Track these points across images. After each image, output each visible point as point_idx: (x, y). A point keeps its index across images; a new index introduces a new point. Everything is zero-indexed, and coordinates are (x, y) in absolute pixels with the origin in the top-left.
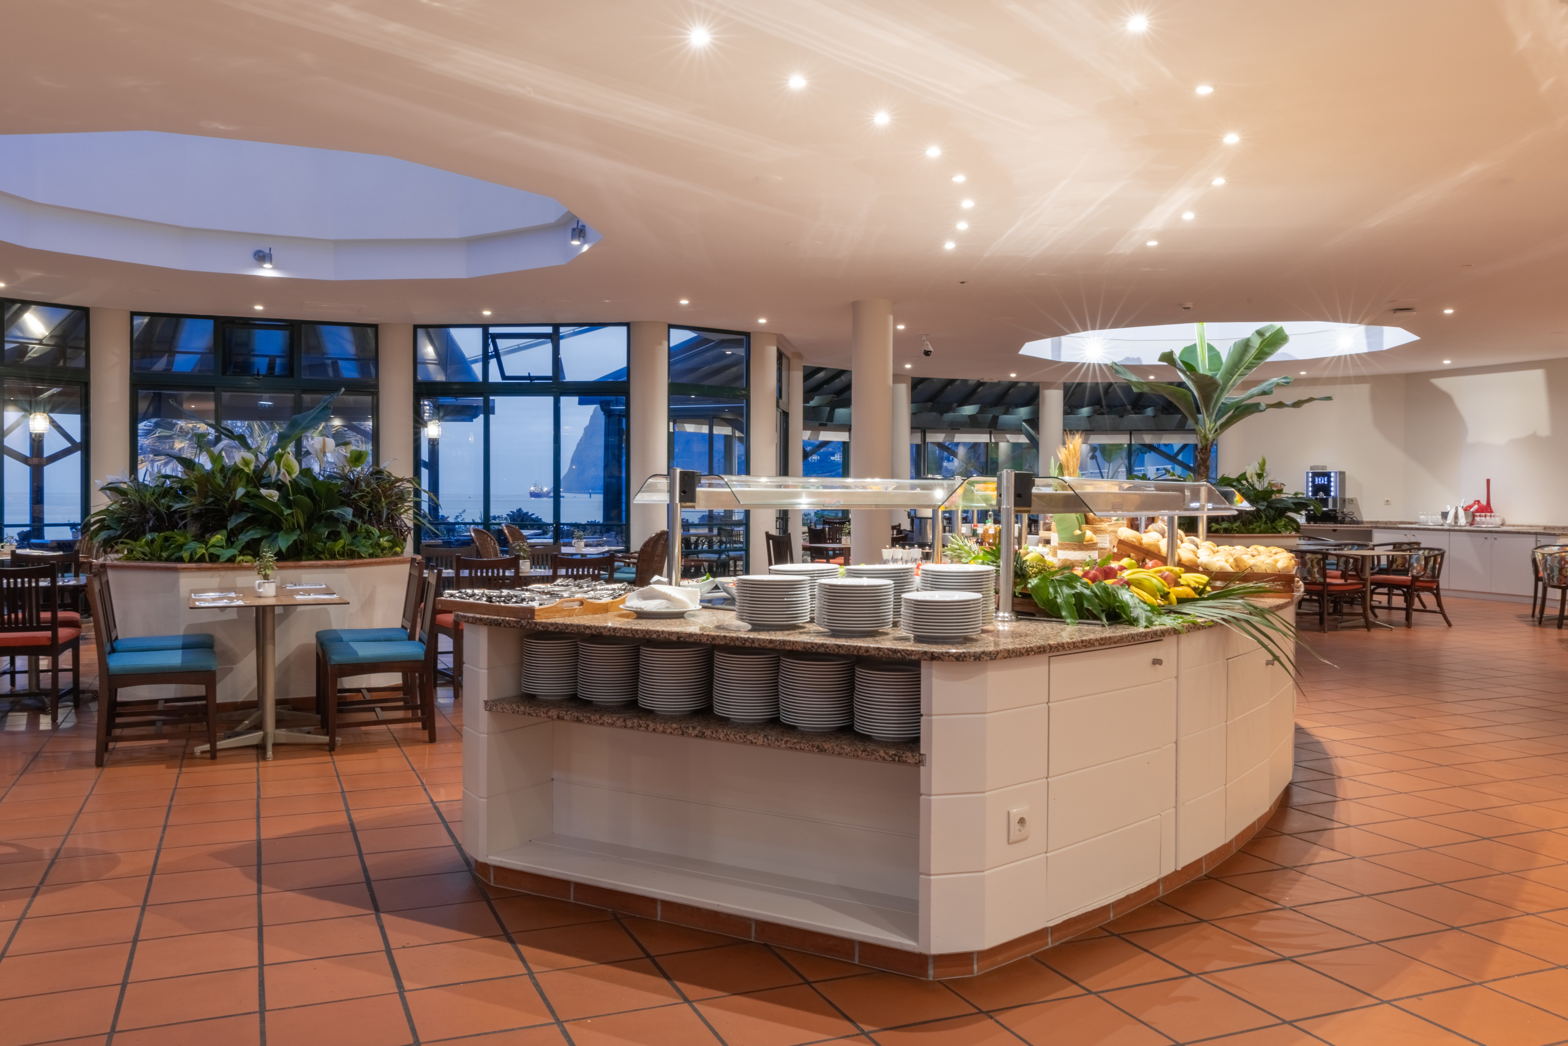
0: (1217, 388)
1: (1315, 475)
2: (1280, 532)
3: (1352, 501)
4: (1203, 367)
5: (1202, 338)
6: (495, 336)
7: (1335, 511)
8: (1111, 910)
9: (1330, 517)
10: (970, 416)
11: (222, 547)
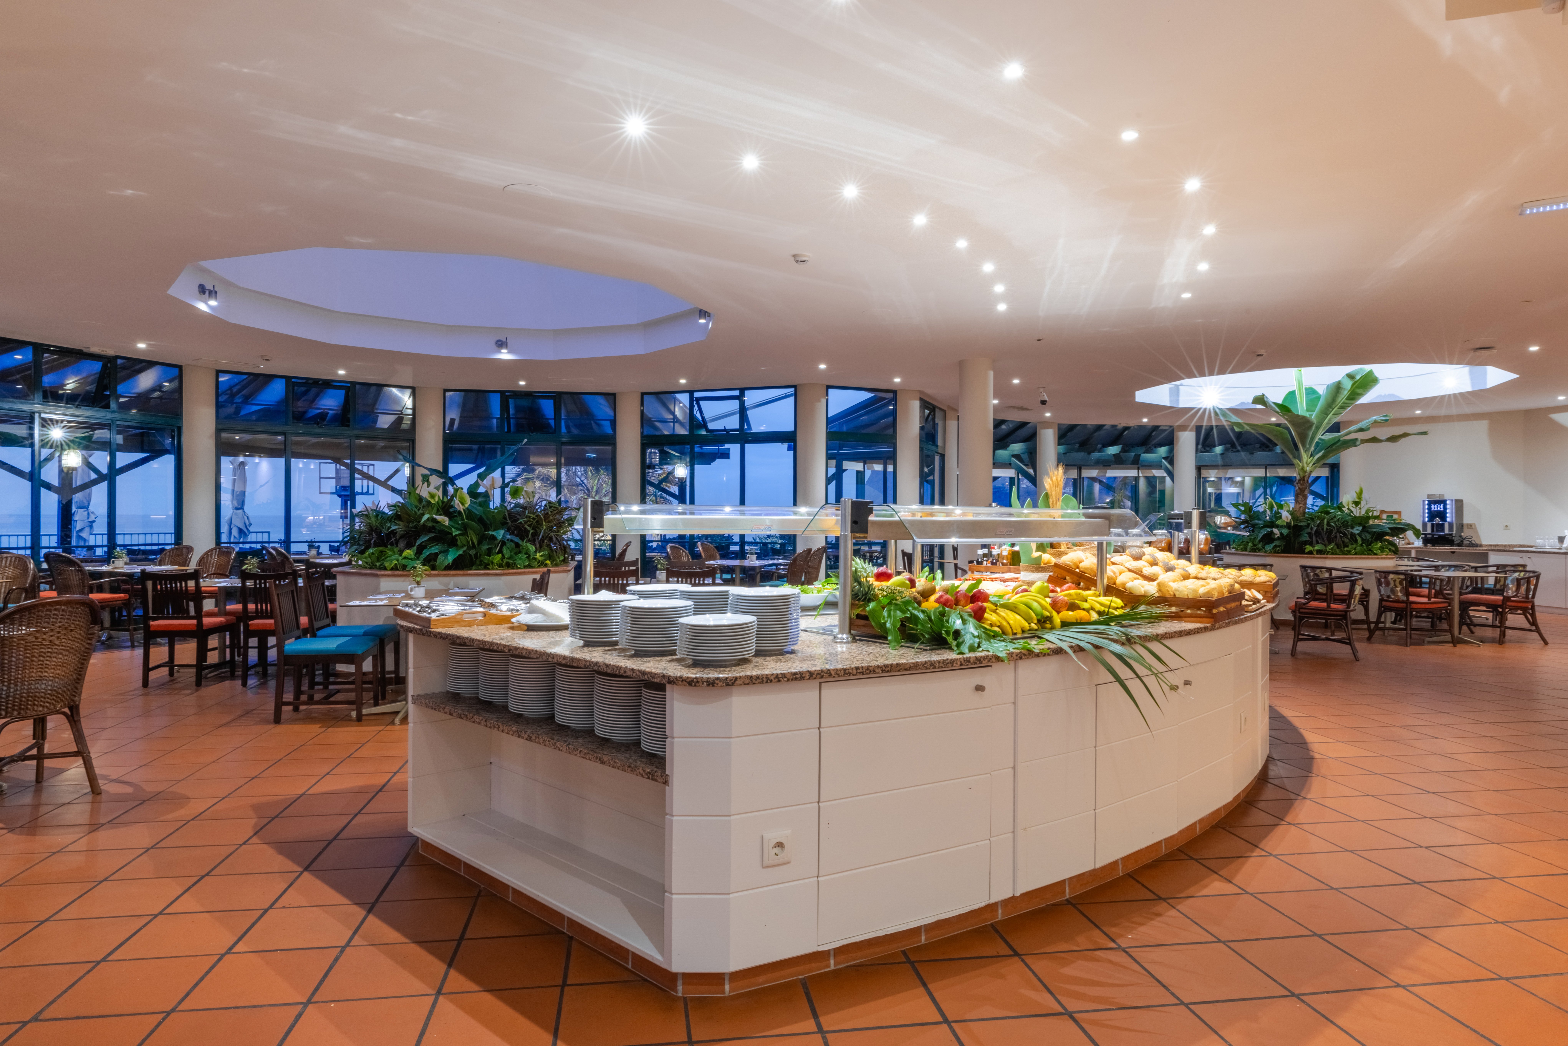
0: (1311, 426)
1: (1430, 503)
2: (1376, 554)
3: (1471, 526)
4: (1301, 408)
5: (1300, 383)
6: (699, 399)
7: (1451, 534)
8: (923, 934)
9: (1446, 540)
10: (1114, 455)
11: (411, 559)
